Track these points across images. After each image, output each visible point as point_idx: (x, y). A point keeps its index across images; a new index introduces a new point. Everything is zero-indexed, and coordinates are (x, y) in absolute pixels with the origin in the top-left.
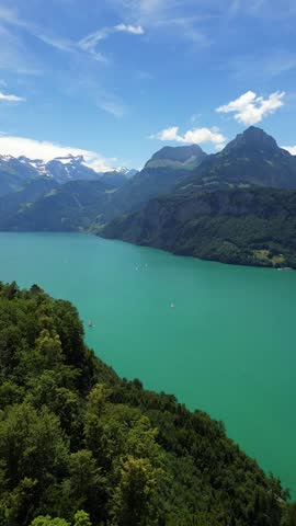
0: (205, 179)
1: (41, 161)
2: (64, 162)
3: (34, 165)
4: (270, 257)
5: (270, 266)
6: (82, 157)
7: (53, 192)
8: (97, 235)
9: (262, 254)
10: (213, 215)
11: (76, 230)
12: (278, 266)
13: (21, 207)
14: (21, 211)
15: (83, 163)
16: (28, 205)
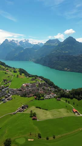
0: (58, 50)
1: (18, 41)
2: (24, 41)
3: (16, 42)
4: (67, 69)
5: (67, 71)
6: (28, 40)
7: (22, 51)
8: (34, 62)
9: (66, 69)
10: (58, 60)
11: (28, 61)
12: (68, 71)
13: (15, 55)
14: (15, 56)
15: (28, 42)
16: (17, 54)
